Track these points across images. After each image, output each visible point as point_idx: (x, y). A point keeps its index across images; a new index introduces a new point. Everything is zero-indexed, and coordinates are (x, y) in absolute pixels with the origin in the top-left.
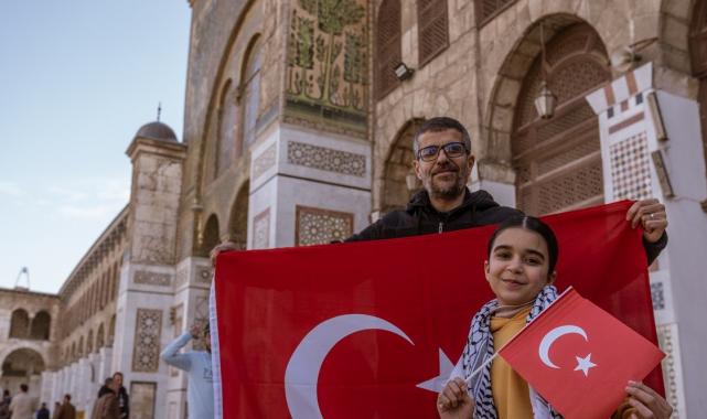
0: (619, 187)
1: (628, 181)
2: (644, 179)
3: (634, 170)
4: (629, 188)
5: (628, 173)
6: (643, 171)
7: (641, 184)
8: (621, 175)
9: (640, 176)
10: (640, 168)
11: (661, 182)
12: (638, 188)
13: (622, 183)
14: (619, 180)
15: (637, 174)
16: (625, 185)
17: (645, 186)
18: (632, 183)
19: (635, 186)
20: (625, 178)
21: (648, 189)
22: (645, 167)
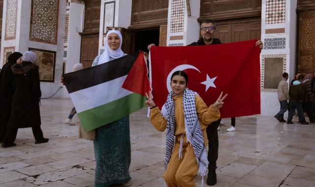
0: (174, 9)
1: (177, 7)
2: (182, 8)
3: (179, 4)
4: (177, 10)
5: (177, 4)
6: (182, 5)
7: (181, 9)
8: (175, 5)
9: (181, 6)
10: (181, 4)
11: (188, 10)
12: (180, 10)
13: (175, 7)
14: (174, 6)
15: (180, 5)
16: (176, 9)
17: (182, 10)
18: (178, 8)
19: (179, 9)
20: (176, 6)
21: (183, 11)
22: (183, 3)
